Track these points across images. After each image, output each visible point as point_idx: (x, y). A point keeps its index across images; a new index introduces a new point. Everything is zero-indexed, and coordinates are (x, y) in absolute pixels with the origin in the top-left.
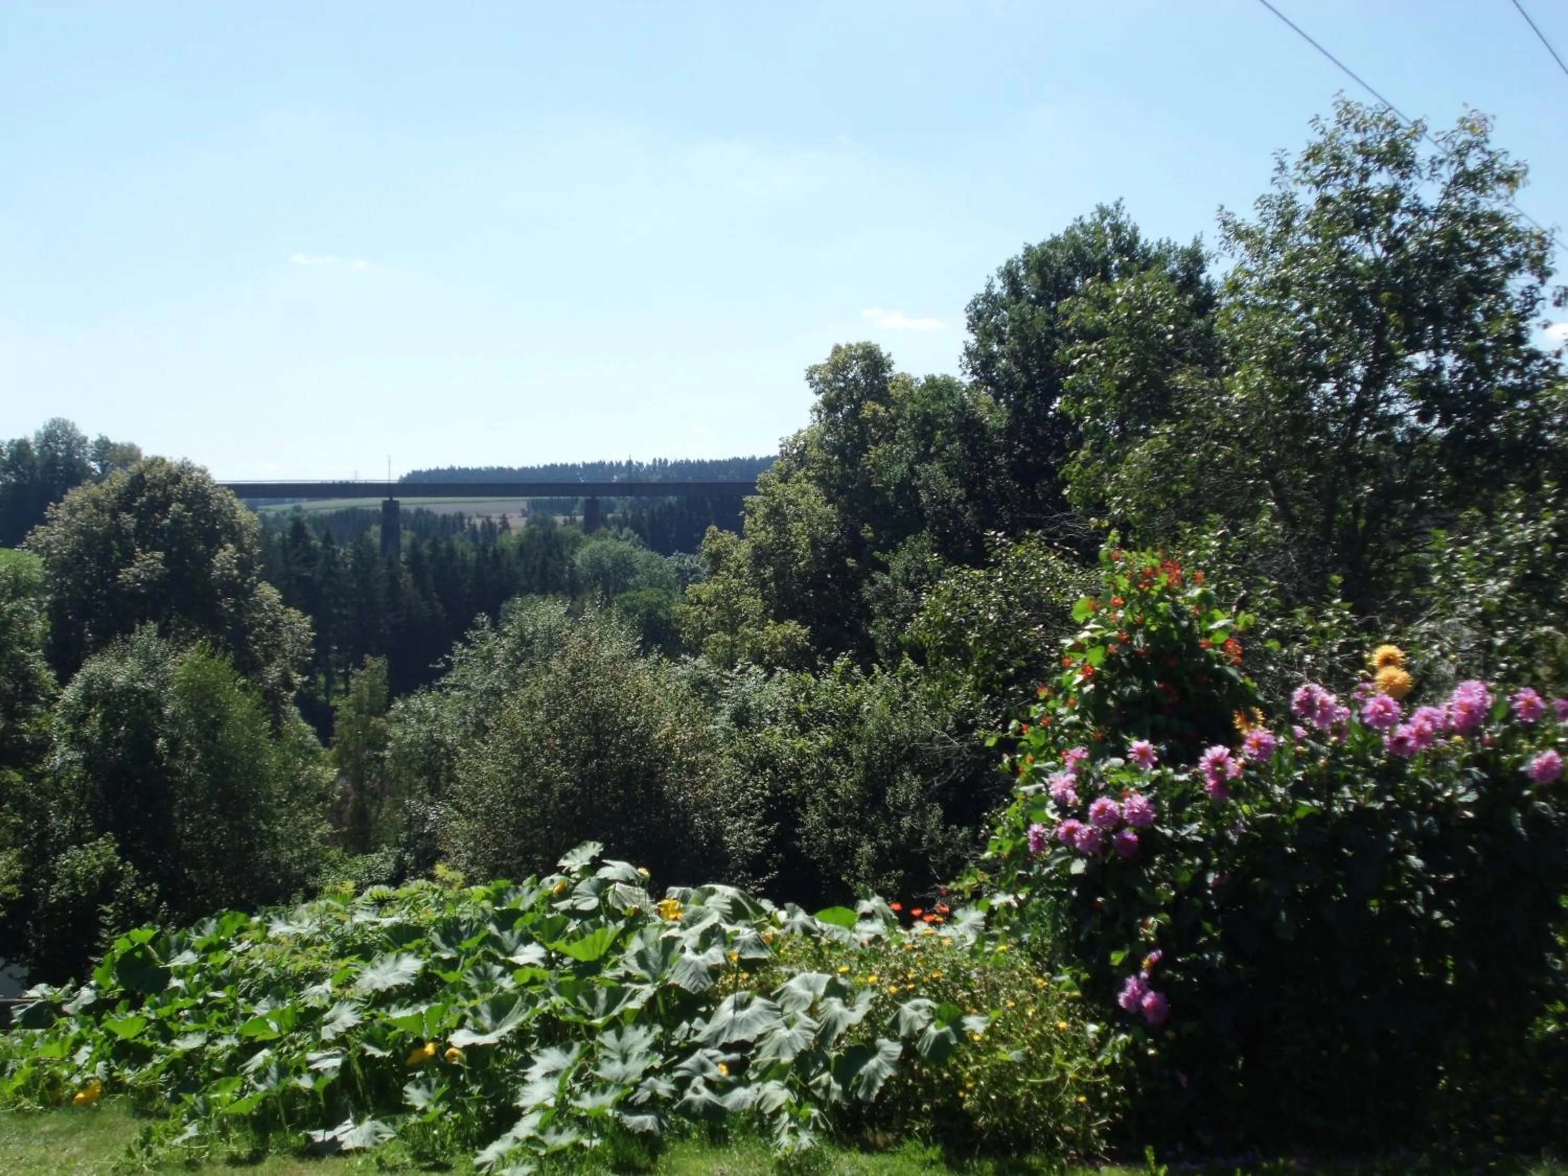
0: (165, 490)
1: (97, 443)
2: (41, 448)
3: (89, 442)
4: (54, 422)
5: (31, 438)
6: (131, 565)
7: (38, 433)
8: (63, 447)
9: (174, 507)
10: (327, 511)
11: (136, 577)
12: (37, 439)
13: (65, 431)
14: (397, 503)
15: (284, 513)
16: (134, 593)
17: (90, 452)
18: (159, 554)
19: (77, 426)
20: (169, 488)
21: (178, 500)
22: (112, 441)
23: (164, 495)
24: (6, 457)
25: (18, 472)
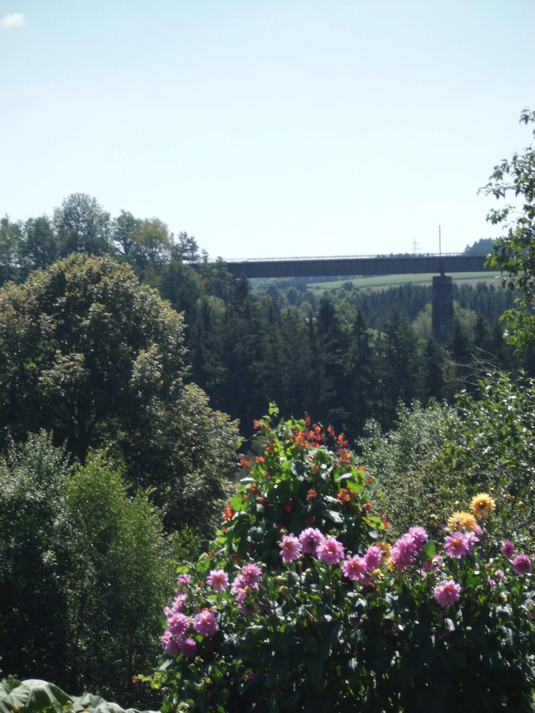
0: (86, 289)
1: (119, 220)
2: (62, 227)
3: (112, 219)
4: (73, 198)
5: (50, 216)
6: (51, 367)
7: (57, 211)
8: (84, 225)
9: (94, 307)
10: (380, 289)
11: (57, 380)
12: (56, 217)
13: (85, 208)
14: (450, 278)
15: (333, 291)
16: (54, 395)
17: (113, 230)
18: (79, 356)
19: (99, 202)
20: (89, 287)
21: (98, 300)
22: (136, 217)
23: (84, 296)
24: (25, 238)
25: (36, 254)
